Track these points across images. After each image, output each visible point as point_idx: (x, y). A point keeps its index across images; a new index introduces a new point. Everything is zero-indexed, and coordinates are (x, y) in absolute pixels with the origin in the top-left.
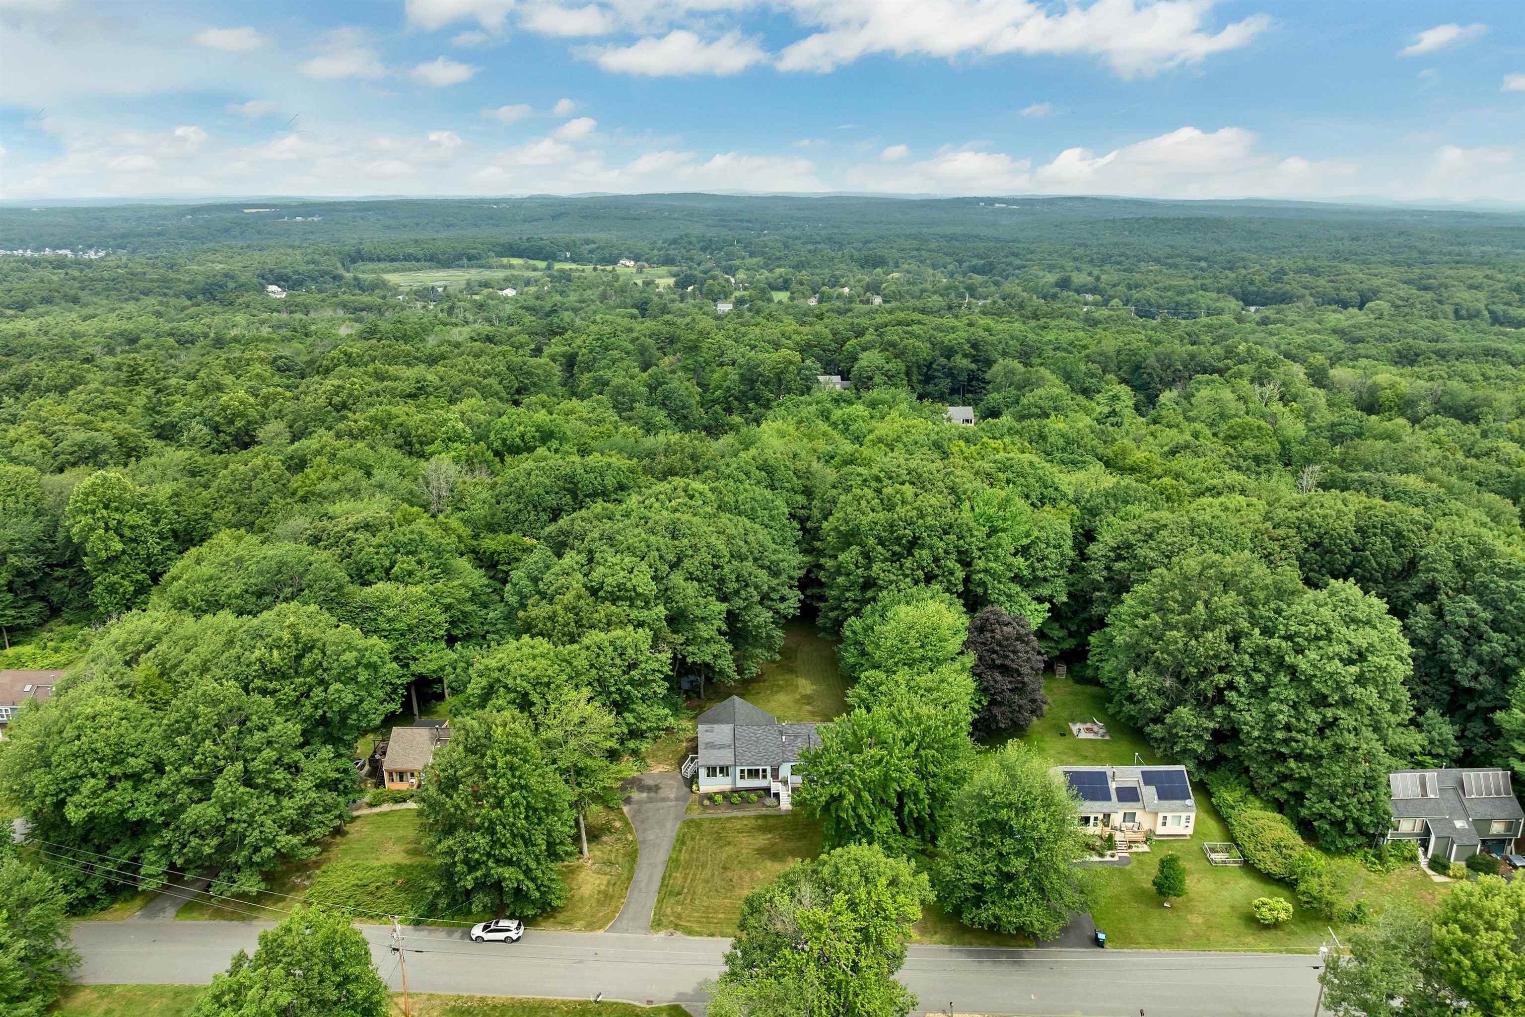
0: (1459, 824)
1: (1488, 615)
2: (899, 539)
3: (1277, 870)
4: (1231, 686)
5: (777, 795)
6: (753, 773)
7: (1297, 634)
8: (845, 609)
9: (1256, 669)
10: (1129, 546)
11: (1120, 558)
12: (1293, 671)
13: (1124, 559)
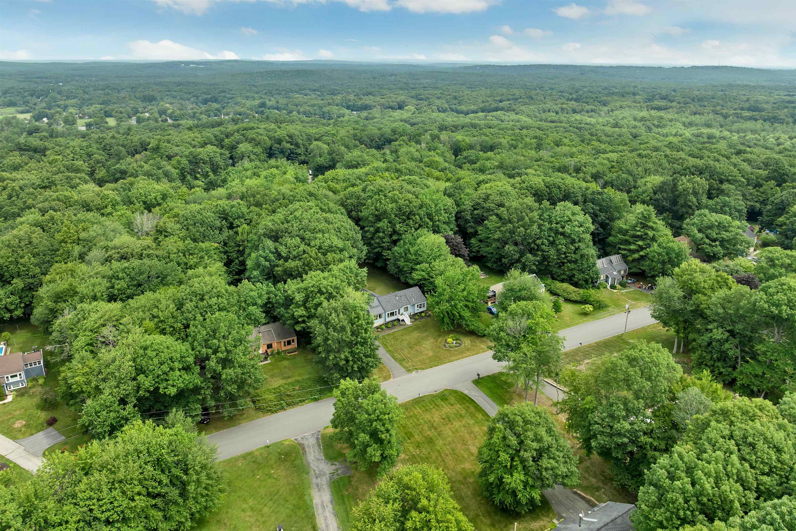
0: (615, 273)
1: (598, 208)
2: (404, 213)
3: (578, 299)
4: (543, 244)
5: (403, 320)
6: (392, 314)
7: (561, 221)
8: (383, 247)
9: (549, 236)
10: (478, 204)
11: (475, 209)
12: (563, 234)
13: (478, 209)
